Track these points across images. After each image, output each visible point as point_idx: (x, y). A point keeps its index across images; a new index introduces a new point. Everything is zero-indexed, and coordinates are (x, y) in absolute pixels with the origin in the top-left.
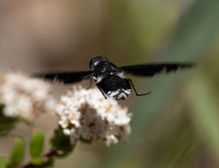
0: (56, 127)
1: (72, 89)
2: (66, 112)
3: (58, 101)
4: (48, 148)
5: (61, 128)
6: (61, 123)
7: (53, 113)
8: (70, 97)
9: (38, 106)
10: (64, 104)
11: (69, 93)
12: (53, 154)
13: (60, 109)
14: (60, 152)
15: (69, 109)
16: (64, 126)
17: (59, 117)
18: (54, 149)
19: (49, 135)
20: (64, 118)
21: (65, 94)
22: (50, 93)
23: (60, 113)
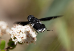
1: (15, 25)
2: (13, 33)
3: (10, 29)
5: (11, 39)
6: (11, 37)
7: (8, 34)
8: (14, 28)
9: (3, 31)
10: (12, 30)
11: (14, 26)
12: (8, 48)
13: (11, 32)
14: (11, 48)
15: (14, 32)
17: (10, 35)
18: (9, 46)
19: (7, 41)
20: (12, 35)
21: (13, 27)
22: (8, 27)
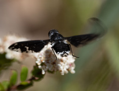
0: (35, 65)
2: (40, 56)
4: (30, 76)
5: (37, 65)
6: (37, 62)
12: (33, 79)
14: (37, 78)
16: (39, 64)
17: (36, 59)
18: (34, 76)
19: (31, 69)
20: (39, 60)
23: (37, 57)
